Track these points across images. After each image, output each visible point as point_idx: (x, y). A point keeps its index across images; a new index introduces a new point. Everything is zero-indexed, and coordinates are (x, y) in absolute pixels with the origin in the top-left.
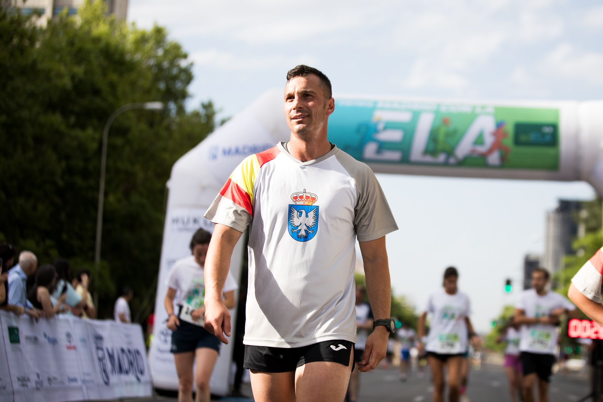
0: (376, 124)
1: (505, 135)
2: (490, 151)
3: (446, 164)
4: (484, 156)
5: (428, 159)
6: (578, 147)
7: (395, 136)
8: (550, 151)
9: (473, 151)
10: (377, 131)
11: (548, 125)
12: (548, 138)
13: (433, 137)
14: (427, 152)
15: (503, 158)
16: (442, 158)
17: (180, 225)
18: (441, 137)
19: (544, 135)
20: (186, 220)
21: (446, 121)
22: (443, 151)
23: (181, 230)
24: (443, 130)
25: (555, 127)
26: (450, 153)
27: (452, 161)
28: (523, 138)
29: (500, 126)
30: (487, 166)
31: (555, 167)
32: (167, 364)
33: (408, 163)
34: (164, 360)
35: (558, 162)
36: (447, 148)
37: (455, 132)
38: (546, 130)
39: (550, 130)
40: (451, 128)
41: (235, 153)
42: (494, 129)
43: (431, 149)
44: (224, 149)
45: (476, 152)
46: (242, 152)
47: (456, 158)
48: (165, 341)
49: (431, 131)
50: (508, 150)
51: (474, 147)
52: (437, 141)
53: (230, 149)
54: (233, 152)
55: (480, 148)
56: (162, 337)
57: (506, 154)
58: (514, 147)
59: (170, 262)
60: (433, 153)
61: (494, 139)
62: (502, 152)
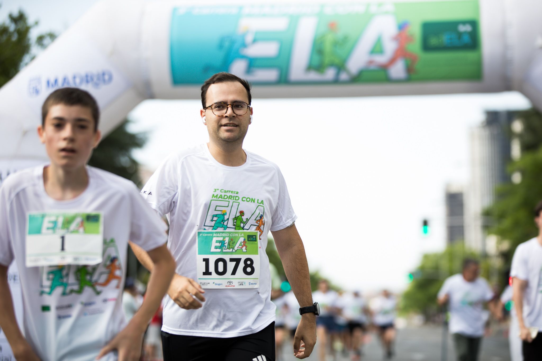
0: (244, 36)
1: (409, 39)
2: (393, 61)
3: (336, 81)
4: (384, 68)
5: (313, 76)
6: (506, 47)
7: (268, 49)
8: (470, 55)
9: (371, 62)
10: (244, 45)
11: (464, 23)
12: (466, 39)
13: (317, 47)
14: (310, 68)
15: (409, 69)
16: (330, 74)
18: (328, 47)
19: (460, 35)
21: (332, 26)
22: (332, 65)
24: (330, 38)
25: (474, 24)
26: (341, 67)
27: (344, 76)
28: (434, 41)
29: (402, 27)
30: (389, 80)
31: (477, 77)
33: (288, 83)
35: (481, 69)
36: (337, 61)
37: (345, 39)
38: (462, 28)
39: (468, 28)
40: (340, 34)
41: (63, 85)
42: (395, 32)
43: (316, 63)
44: (48, 81)
45: (374, 63)
46: (72, 84)
47: (349, 73)
49: (315, 41)
50: (415, 59)
51: (371, 57)
52: (322, 53)
53: (57, 80)
54: (60, 85)
55: (378, 58)
57: (413, 64)
58: (422, 54)
60: (318, 69)
61: (396, 45)
62: (408, 61)
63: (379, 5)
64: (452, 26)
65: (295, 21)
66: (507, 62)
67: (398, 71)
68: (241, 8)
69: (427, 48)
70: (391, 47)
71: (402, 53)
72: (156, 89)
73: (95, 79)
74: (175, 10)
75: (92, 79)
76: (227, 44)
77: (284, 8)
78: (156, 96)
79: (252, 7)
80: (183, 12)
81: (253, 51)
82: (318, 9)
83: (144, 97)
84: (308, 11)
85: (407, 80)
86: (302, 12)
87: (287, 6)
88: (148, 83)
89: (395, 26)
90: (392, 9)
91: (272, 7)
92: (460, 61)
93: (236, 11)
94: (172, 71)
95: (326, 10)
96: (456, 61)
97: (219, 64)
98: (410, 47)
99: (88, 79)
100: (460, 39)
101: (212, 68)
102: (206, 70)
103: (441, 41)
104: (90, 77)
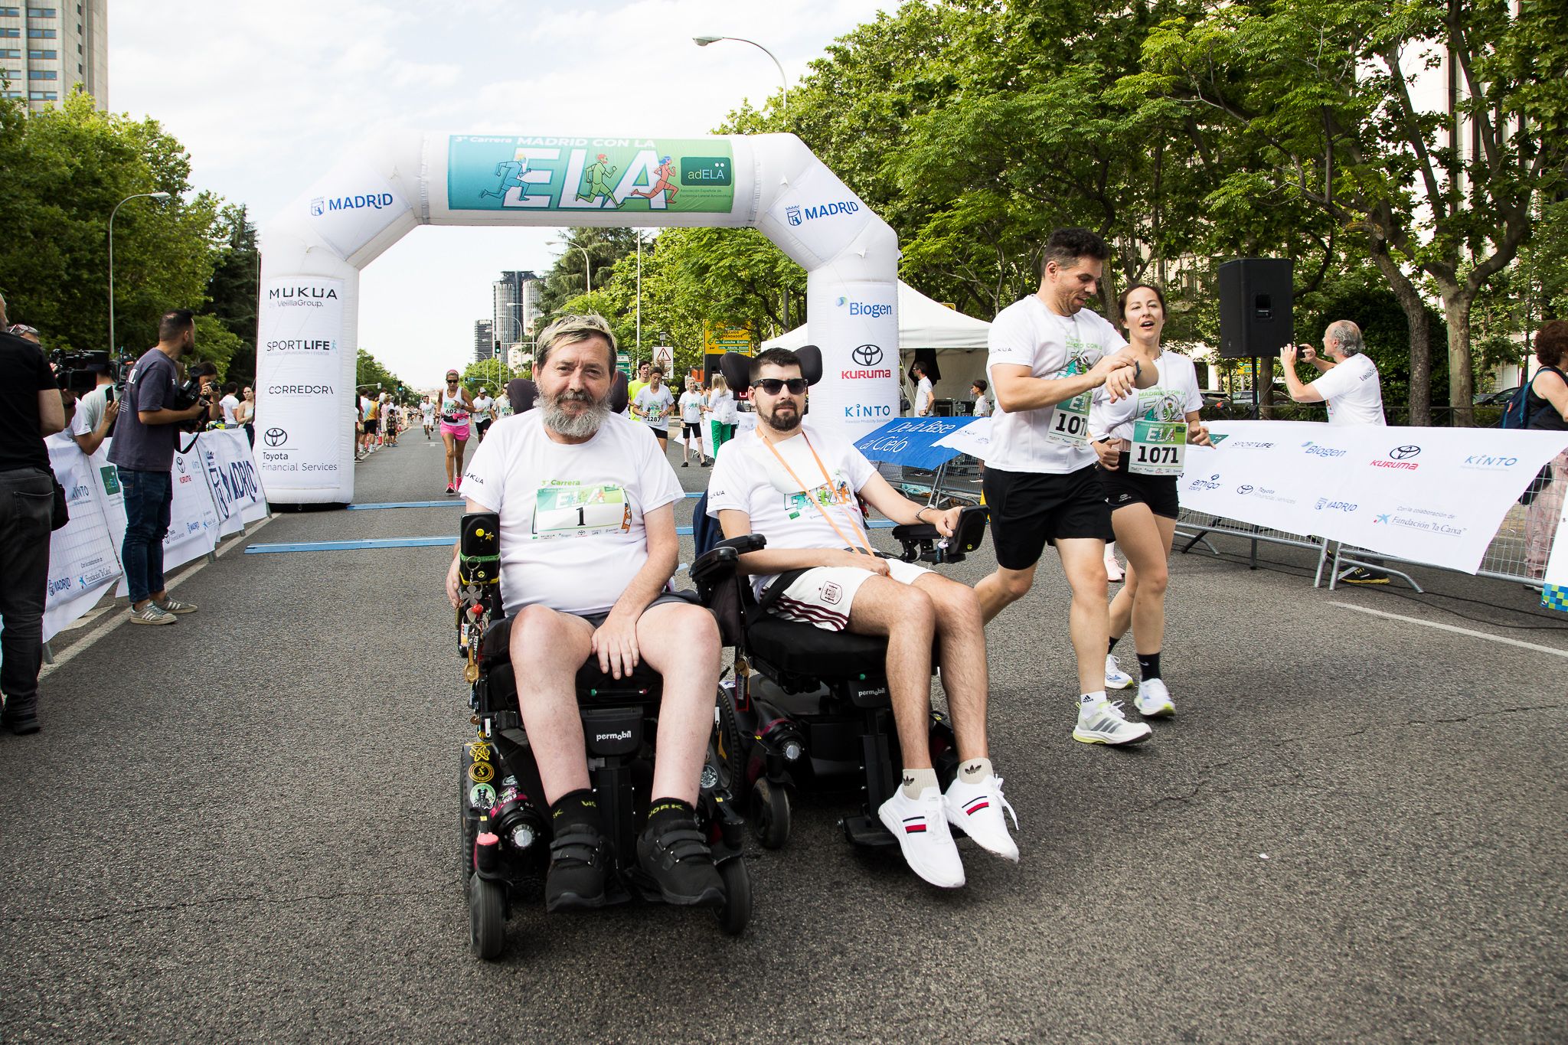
0: (520, 164)
1: (673, 174)
2: (655, 192)
3: (602, 209)
4: (648, 197)
6: (755, 184)
7: (541, 177)
8: (724, 189)
9: (636, 192)
10: (520, 173)
11: (720, 160)
12: (721, 174)
13: (588, 178)
14: (579, 195)
15: (669, 200)
16: (597, 202)
17: (281, 299)
18: (597, 177)
19: (715, 170)
20: (288, 293)
21: (601, 158)
22: (600, 194)
23: (283, 304)
24: (599, 169)
25: (727, 161)
26: (607, 196)
27: (609, 204)
28: (692, 176)
29: (664, 162)
31: (728, 209)
32: (279, 472)
33: (559, 209)
34: (275, 468)
35: (732, 202)
36: (606, 191)
37: (614, 169)
38: (717, 165)
39: (722, 165)
40: (608, 166)
41: (346, 206)
42: (657, 165)
43: (585, 191)
44: (331, 201)
45: (638, 193)
46: (354, 204)
47: (614, 201)
48: (274, 444)
49: (584, 171)
50: (674, 191)
51: (635, 188)
52: (591, 182)
53: (339, 200)
54: (343, 205)
55: (641, 189)
56: (269, 439)
57: (672, 195)
58: (681, 187)
59: (272, 346)
60: (587, 197)
61: (658, 178)
62: (668, 192)
63: (642, 141)
64: (708, 162)
65: (566, 152)
66: (754, 197)
67: (658, 201)
68: (515, 138)
69: (685, 181)
70: (653, 179)
71: (663, 185)
72: (432, 214)
73: (376, 202)
74: (452, 138)
75: (373, 202)
76: (503, 171)
77: (556, 141)
78: (431, 221)
79: (525, 138)
80: (460, 139)
81: (527, 178)
82: (586, 142)
83: (421, 220)
84: (577, 144)
85: (666, 210)
86: (572, 144)
87: (558, 138)
88: (426, 207)
89: (657, 160)
90: (653, 146)
91: (544, 139)
92: (714, 194)
93: (510, 140)
94: (450, 195)
95: (594, 143)
96: (710, 193)
97: (496, 190)
98: (671, 180)
99: (369, 200)
100: (715, 175)
101: (488, 193)
102: (482, 195)
103: (698, 175)
104: (371, 199)
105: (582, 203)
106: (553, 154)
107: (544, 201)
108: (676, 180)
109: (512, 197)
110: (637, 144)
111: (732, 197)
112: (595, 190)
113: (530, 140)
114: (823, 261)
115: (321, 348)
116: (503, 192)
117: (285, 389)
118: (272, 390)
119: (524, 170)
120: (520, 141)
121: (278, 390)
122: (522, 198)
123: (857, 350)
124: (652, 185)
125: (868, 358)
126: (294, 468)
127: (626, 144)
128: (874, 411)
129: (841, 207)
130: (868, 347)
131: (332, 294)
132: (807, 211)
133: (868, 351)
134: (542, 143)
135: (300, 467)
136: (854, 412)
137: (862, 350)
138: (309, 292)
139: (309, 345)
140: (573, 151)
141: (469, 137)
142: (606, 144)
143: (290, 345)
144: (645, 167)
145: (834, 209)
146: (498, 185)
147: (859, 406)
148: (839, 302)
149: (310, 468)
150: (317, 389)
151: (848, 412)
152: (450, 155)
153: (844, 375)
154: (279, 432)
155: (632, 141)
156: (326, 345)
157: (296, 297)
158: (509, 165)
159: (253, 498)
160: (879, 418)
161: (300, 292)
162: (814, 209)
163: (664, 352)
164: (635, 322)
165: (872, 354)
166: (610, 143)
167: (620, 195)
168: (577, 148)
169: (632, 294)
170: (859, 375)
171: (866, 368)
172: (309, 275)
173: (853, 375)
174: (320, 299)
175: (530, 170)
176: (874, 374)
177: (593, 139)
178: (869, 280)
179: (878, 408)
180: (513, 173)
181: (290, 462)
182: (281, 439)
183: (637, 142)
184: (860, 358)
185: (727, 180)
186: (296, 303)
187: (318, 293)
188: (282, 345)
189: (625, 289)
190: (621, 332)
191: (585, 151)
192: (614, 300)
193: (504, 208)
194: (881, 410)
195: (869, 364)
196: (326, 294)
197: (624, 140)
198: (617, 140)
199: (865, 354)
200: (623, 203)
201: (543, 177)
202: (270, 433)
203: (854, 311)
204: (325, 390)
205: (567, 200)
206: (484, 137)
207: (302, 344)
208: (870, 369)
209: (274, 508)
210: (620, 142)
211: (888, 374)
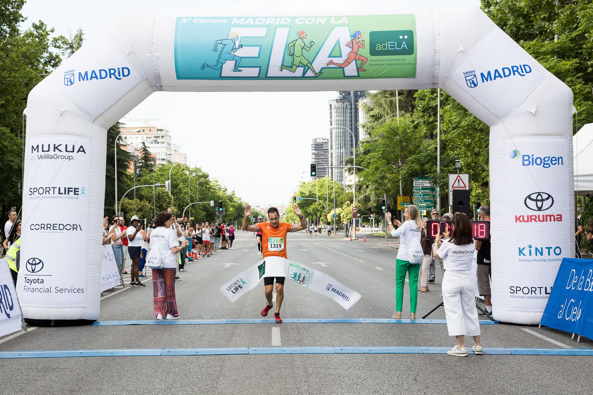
1: (363, 46)
2: (347, 62)
3: (303, 77)
7: (251, 52)
9: (331, 62)
11: (403, 33)
12: (404, 45)
13: (290, 52)
14: (283, 67)
15: (359, 69)
17: (41, 153)
18: (298, 51)
20: (46, 148)
21: (301, 35)
22: (301, 65)
23: (41, 157)
24: (299, 44)
25: (411, 34)
26: (307, 67)
28: (379, 47)
29: (355, 36)
30: (345, 77)
31: (412, 74)
32: (37, 293)
33: (267, 78)
34: (33, 290)
35: (415, 69)
36: (305, 62)
37: (312, 43)
38: (401, 37)
39: (406, 37)
40: (307, 41)
41: (92, 78)
42: (349, 39)
43: (288, 63)
44: (80, 74)
45: (333, 63)
46: (99, 77)
47: (313, 71)
48: (33, 271)
49: (287, 46)
50: (364, 61)
51: (330, 59)
52: (292, 55)
53: (86, 73)
54: (89, 77)
55: (336, 60)
56: (29, 266)
57: (362, 64)
58: (370, 57)
59: (33, 191)
60: (290, 67)
61: (350, 50)
62: (359, 62)
63: (338, 18)
64: (393, 35)
65: (272, 30)
66: (435, 64)
67: (351, 69)
68: (230, 19)
69: (373, 52)
70: (346, 51)
71: (354, 56)
72: (163, 83)
73: (117, 74)
74: (179, 19)
75: (114, 74)
76: (220, 47)
77: (264, 20)
78: (164, 88)
79: (239, 18)
80: (185, 20)
81: (239, 53)
82: (289, 20)
83: (156, 89)
84: (282, 23)
85: (358, 77)
86: (277, 23)
87: (266, 18)
88: (158, 77)
89: (349, 35)
90: (346, 22)
91: (254, 19)
92: (399, 62)
93: (226, 21)
94: (176, 68)
95: (297, 22)
96: (396, 62)
97: (214, 63)
98: (361, 52)
99: (111, 73)
100: (399, 46)
101: (208, 66)
102: (203, 67)
103: (385, 47)
104: (112, 71)
105: (286, 73)
106: (261, 32)
107: (254, 72)
108: (365, 52)
109: (228, 68)
110: (332, 22)
111: (415, 64)
112: (296, 62)
113: (243, 20)
114: (499, 118)
115: (72, 194)
116: (220, 65)
117: (43, 227)
118: (33, 227)
119: (237, 47)
120: (235, 21)
121: (37, 227)
122: (236, 68)
123: (529, 197)
124: (345, 57)
125: (540, 204)
126: (48, 291)
127: (323, 22)
128: (545, 251)
129: (514, 70)
130: (539, 194)
131: (82, 149)
132: (482, 75)
133: (539, 198)
134: (252, 23)
135: (53, 290)
136: (526, 251)
137: (534, 197)
138: (62, 147)
139: (62, 191)
140: (278, 29)
141: (193, 18)
142: (306, 22)
143: (47, 190)
144: (338, 42)
145: (507, 72)
146: (216, 58)
147: (530, 247)
148: (513, 154)
149: (61, 291)
150: (68, 227)
151: (521, 252)
152: (176, 35)
153: (517, 219)
154: (37, 261)
155: (329, 18)
156: (76, 191)
157: (51, 153)
158: (224, 42)
159: (8, 316)
160: (550, 257)
161: (55, 148)
162: (489, 73)
163: (459, 179)
164: (436, 148)
165: (542, 200)
166: (309, 21)
167: (317, 66)
168: (282, 26)
169: (432, 122)
170: (530, 219)
171: (537, 213)
172: (63, 134)
173: (526, 219)
174: (70, 154)
175: (241, 46)
176: (545, 219)
177: (296, 18)
178: (539, 135)
179: (549, 248)
180: (228, 49)
181: (46, 285)
182: (39, 267)
183: (333, 19)
184: (532, 204)
185: (410, 50)
186: (52, 157)
187: (70, 148)
188: (41, 191)
189: (426, 118)
190: (422, 159)
191: (288, 29)
192: (416, 127)
193: (221, 78)
194: (552, 251)
195: (540, 209)
196: (76, 149)
197: (322, 18)
198: (316, 18)
199: (536, 200)
200: (321, 72)
201: (253, 52)
202: (31, 261)
203: (526, 163)
204: (75, 227)
205: (274, 70)
206: (205, 18)
207: (57, 190)
208: (541, 213)
209: (30, 322)
210: (319, 19)
211: (560, 218)
